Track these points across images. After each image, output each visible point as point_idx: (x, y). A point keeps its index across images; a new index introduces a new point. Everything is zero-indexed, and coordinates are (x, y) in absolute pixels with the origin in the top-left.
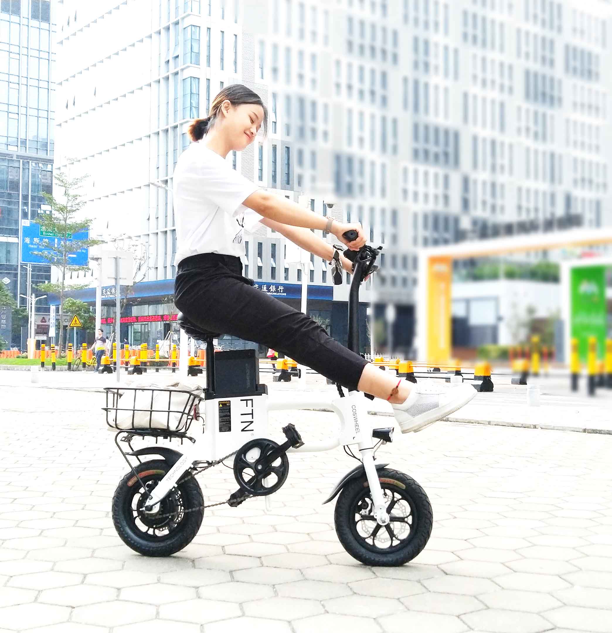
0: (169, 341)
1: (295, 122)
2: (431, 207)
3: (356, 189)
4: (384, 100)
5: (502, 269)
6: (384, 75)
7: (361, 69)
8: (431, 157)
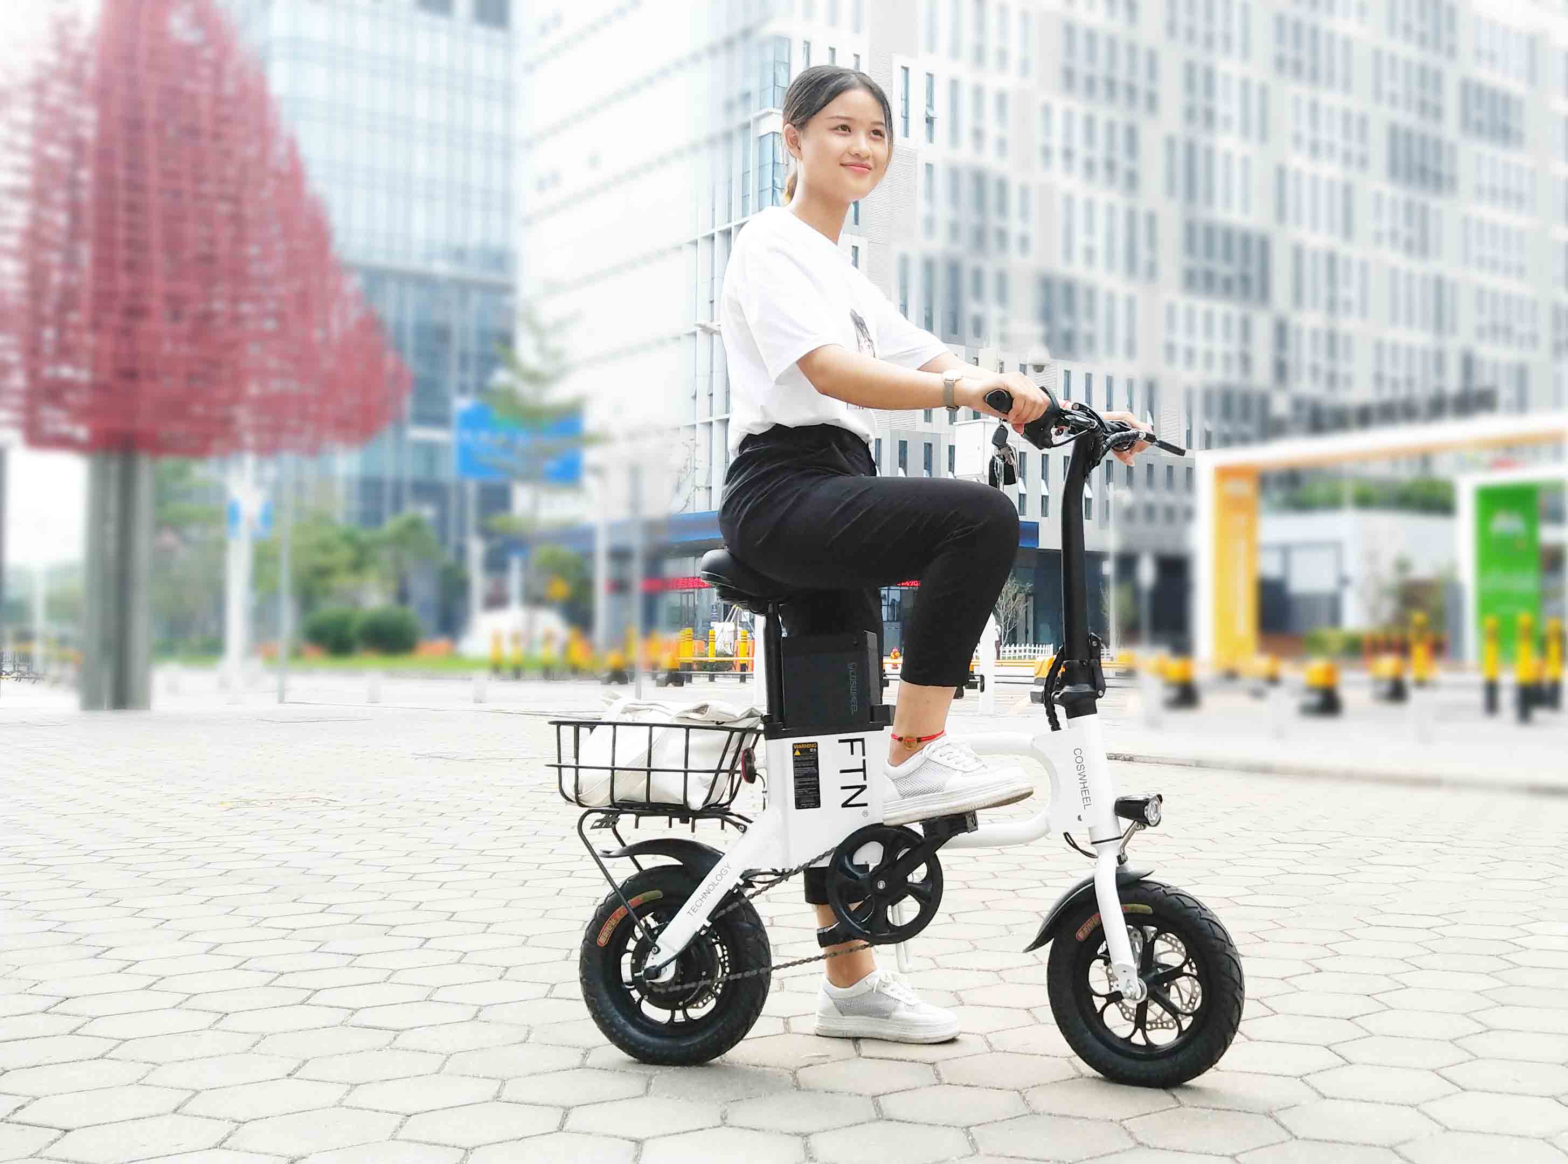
0: (733, 624)
1: (969, 218)
2: (1217, 376)
3: (1080, 342)
4: (1132, 180)
5: (1348, 490)
6: (1132, 133)
7: (1090, 121)
8: (1219, 284)
